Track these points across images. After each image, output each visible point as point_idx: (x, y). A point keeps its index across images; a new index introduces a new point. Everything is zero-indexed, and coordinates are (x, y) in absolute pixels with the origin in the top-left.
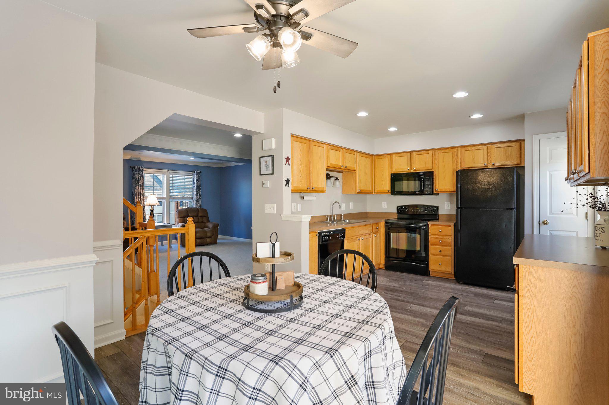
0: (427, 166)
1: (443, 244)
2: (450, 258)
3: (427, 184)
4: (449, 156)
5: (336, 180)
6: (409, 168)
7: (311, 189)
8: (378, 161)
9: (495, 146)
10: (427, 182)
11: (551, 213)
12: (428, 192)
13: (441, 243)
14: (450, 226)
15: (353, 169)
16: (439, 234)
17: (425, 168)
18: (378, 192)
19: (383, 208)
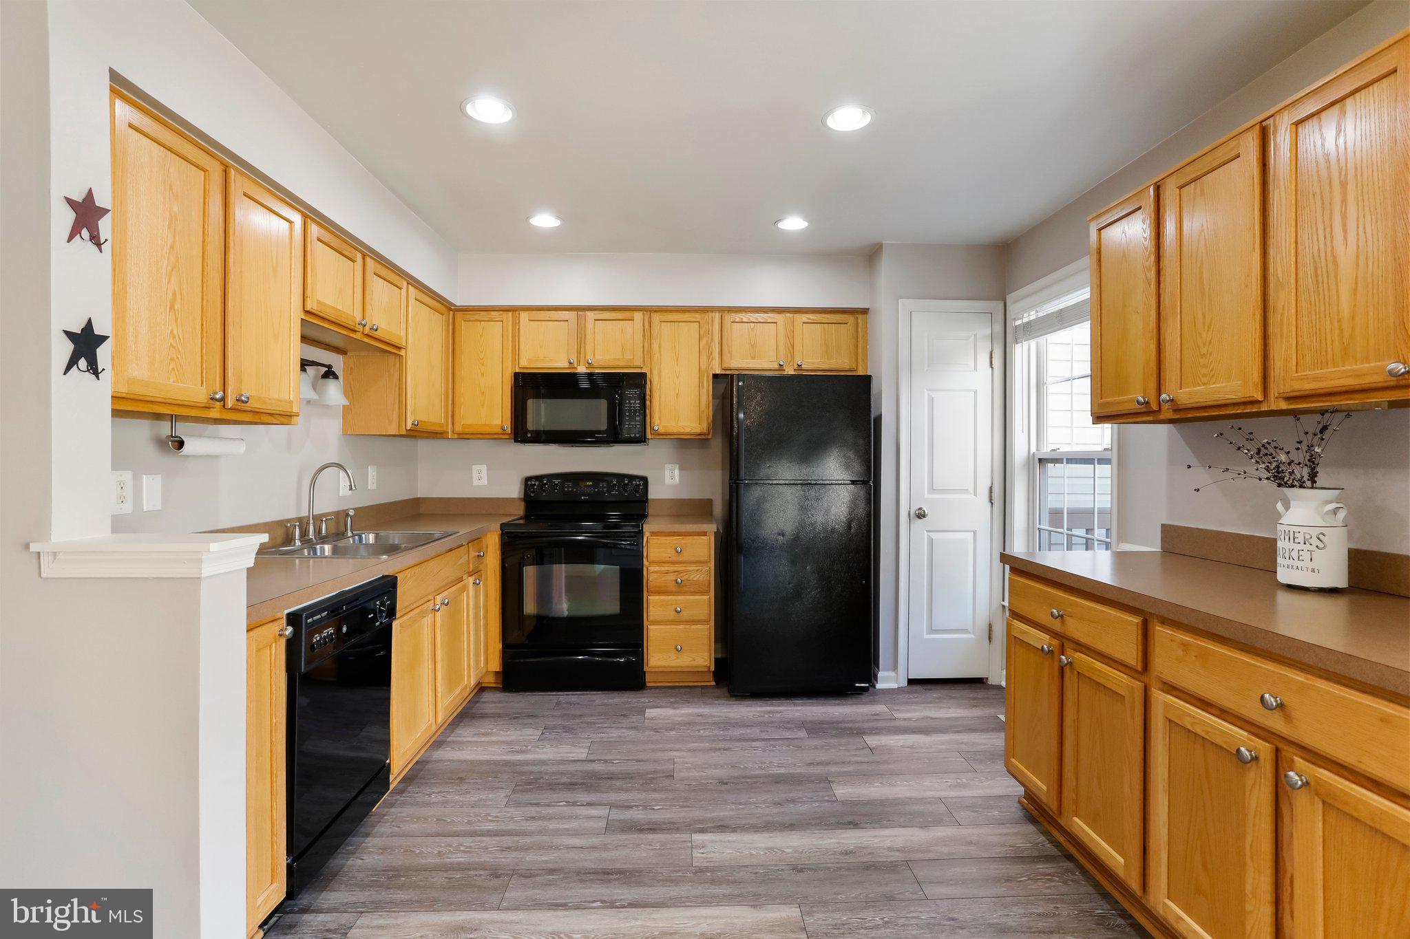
0: (628, 356)
1: (685, 589)
2: (705, 627)
3: (629, 411)
4: (688, 332)
5: (326, 376)
6: (574, 359)
7: (230, 403)
8: (467, 329)
9: (804, 317)
10: (630, 403)
11: (932, 489)
12: (633, 435)
13: (680, 588)
14: (704, 534)
15: (395, 341)
16: (674, 559)
17: (621, 364)
18: (467, 430)
19: (476, 482)
